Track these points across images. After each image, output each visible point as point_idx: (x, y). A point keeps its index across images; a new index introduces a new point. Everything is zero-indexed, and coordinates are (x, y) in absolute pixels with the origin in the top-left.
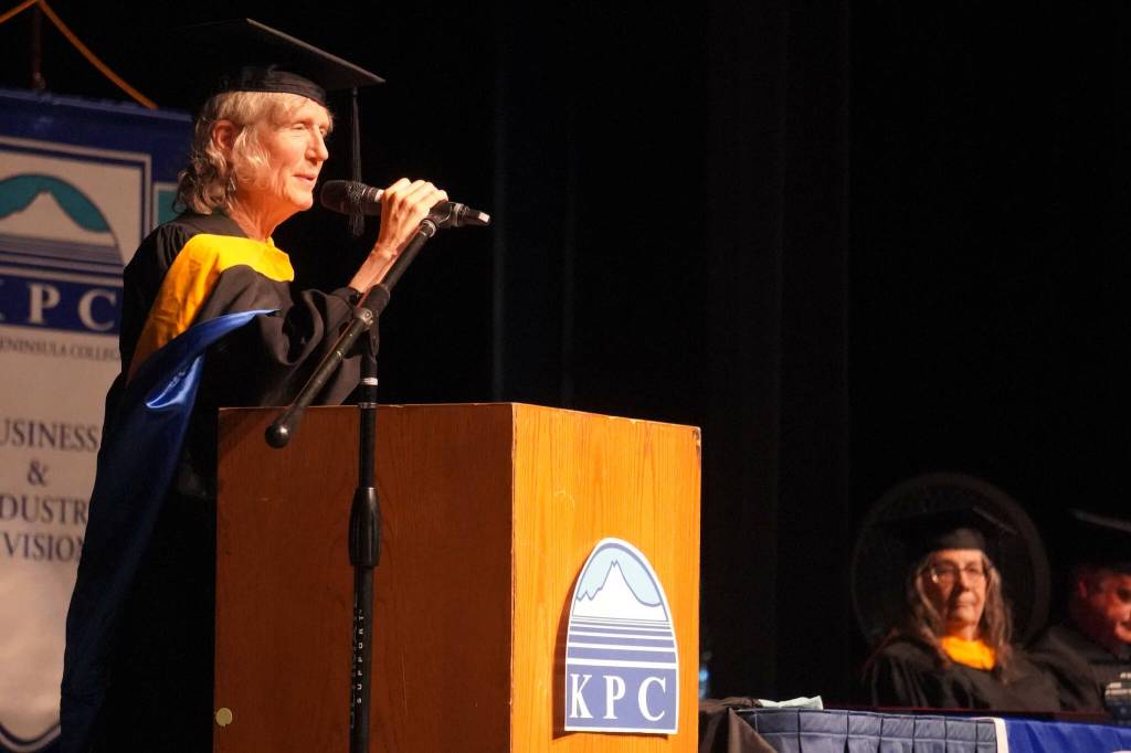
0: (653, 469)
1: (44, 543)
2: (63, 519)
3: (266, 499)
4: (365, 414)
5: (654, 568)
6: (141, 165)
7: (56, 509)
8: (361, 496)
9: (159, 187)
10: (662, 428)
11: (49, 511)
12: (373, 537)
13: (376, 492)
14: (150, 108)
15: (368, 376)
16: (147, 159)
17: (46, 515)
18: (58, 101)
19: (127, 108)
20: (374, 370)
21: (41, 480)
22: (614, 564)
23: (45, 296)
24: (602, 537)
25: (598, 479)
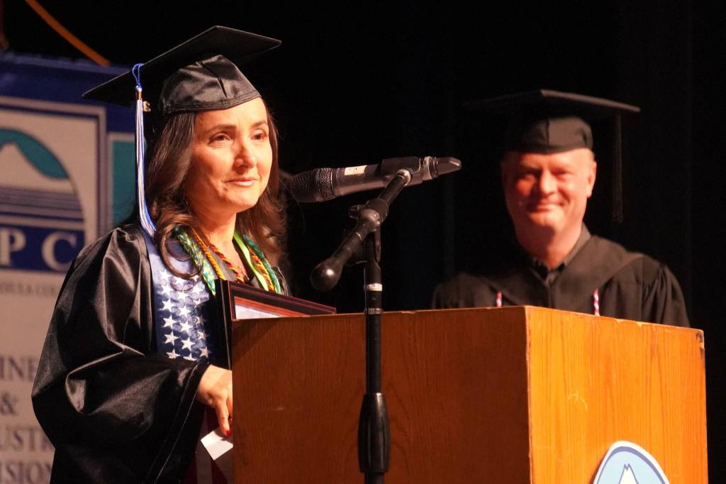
0: (660, 372)
1: (15, 469)
2: (32, 447)
3: (280, 409)
4: (371, 319)
5: (665, 472)
6: (95, 117)
7: (25, 436)
8: (369, 401)
9: (114, 137)
10: (666, 330)
11: (19, 439)
12: (384, 443)
13: (384, 397)
14: (102, 64)
15: (373, 282)
16: (101, 112)
17: (15, 442)
18: (20, 60)
19: (80, 65)
20: (378, 275)
21: (12, 411)
22: (626, 467)
23: (12, 240)
24: (615, 440)
25: (608, 382)
